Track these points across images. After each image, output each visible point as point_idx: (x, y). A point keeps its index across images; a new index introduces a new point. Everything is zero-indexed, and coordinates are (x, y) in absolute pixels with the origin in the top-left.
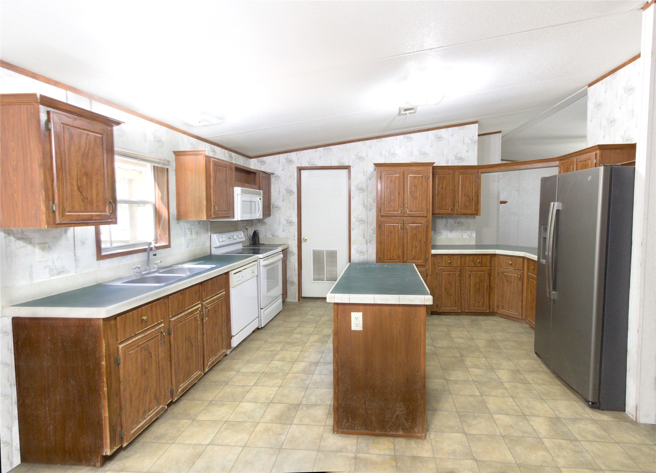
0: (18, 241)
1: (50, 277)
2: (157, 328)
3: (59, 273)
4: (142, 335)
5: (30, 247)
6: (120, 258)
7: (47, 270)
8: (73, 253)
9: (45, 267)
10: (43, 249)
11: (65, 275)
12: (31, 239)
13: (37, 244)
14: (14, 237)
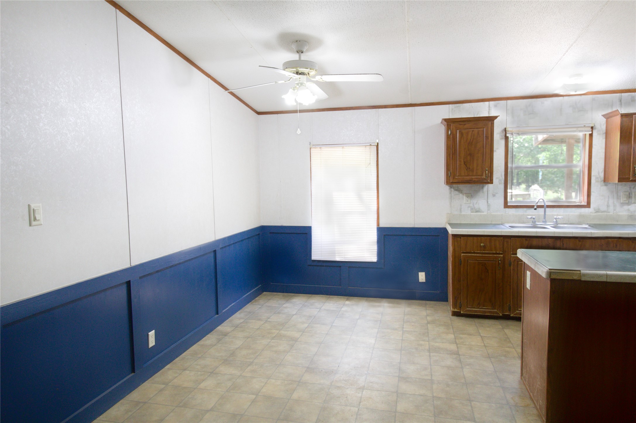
0: (455, 191)
1: (471, 213)
2: (495, 256)
3: (477, 212)
4: (480, 255)
5: (461, 195)
6: (525, 209)
7: (470, 209)
8: (486, 201)
9: (469, 207)
10: (468, 197)
11: (480, 214)
12: (462, 190)
13: (465, 193)
14: (454, 189)
